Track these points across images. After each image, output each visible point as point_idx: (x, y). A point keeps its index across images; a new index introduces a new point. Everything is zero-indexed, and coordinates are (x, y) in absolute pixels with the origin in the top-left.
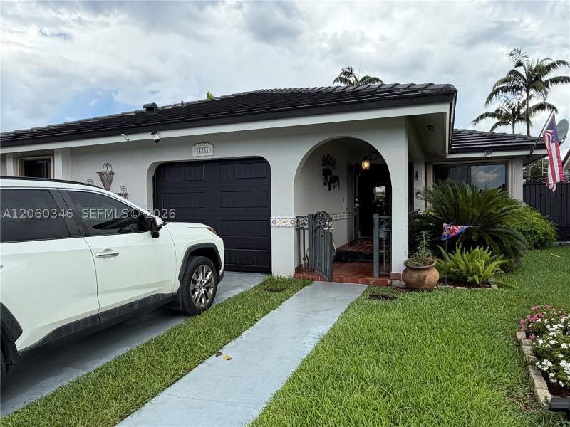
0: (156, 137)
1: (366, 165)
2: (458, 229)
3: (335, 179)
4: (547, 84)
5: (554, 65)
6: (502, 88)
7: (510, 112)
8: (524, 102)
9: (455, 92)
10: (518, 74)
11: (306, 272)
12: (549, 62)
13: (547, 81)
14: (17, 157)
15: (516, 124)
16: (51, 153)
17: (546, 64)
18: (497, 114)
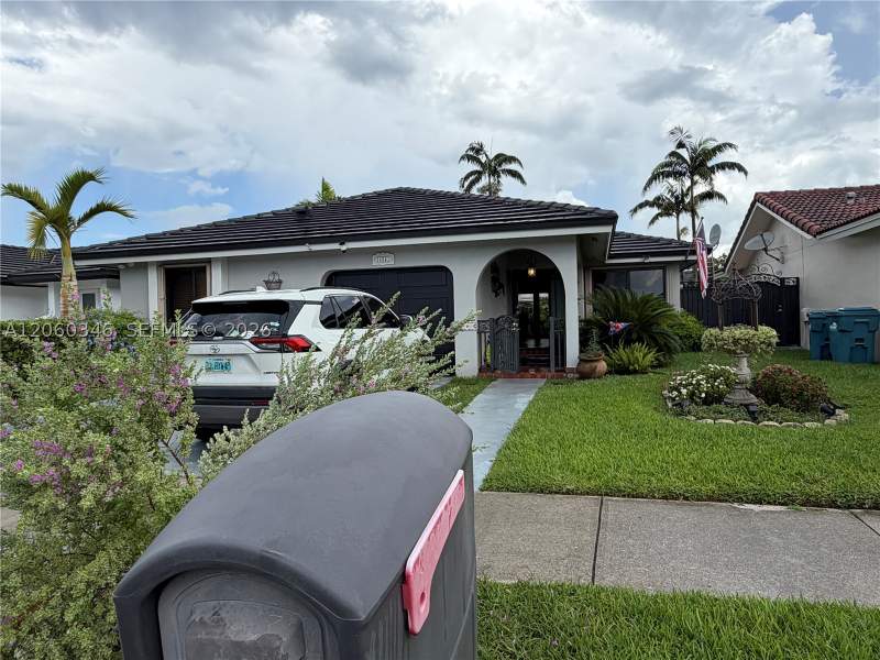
0: (344, 248)
1: (532, 272)
2: (621, 325)
3: (501, 286)
4: (712, 170)
5: (719, 148)
6: (662, 173)
7: (673, 200)
8: (688, 190)
9: (617, 217)
10: (679, 156)
11: (489, 371)
12: (715, 144)
13: (713, 167)
14: (160, 265)
15: (681, 216)
16: (209, 261)
17: (711, 145)
18: (657, 202)
